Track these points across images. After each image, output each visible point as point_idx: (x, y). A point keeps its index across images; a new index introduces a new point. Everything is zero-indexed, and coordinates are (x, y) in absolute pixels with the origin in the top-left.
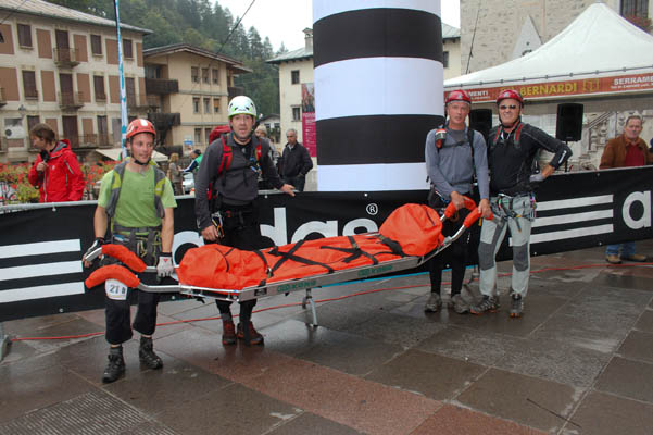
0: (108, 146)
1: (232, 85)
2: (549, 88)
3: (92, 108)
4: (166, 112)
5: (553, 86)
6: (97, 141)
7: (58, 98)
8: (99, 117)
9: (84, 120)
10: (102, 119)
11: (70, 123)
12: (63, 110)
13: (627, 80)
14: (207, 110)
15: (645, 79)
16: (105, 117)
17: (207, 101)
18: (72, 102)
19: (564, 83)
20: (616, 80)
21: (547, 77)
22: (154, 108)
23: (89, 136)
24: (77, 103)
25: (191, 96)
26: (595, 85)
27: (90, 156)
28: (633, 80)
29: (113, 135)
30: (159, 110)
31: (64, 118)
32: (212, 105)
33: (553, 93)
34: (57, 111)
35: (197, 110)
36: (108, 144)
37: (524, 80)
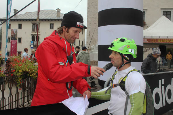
21: (167, 37)
37: (160, 37)
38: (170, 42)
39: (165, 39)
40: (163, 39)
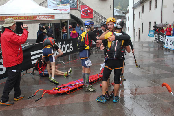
2: (18, 18)
5: (20, 17)
13: (40, 17)
15: (45, 17)
19: (23, 16)
20: (38, 17)
21: (17, 14)
26: (32, 17)
28: (42, 17)
33: (19, 19)
37: (10, 15)
38: (21, 20)
39: (15, 17)
40: (14, 16)
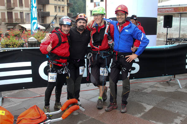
0: (24, 23)
1: (69, 2)
3: (18, 9)
4: (44, 11)
6: (20, 21)
7: (6, 5)
8: (20, 12)
9: (15, 13)
10: (21, 13)
11: (10, 14)
12: (7, 9)
14: (59, 11)
16: (23, 12)
17: (59, 7)
18: (11, 6)
22: (40, 10)
23: (16, 19)
24: (12, 7)
25: (54, 6)
27: (17, 26)
29: (25, 19)
30: (42, 11)
31: (8, 12)
32: (61, 9)
34: (5, 10)
35: (56, 11)
36: (23, 22)
